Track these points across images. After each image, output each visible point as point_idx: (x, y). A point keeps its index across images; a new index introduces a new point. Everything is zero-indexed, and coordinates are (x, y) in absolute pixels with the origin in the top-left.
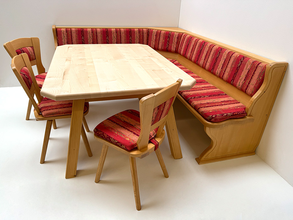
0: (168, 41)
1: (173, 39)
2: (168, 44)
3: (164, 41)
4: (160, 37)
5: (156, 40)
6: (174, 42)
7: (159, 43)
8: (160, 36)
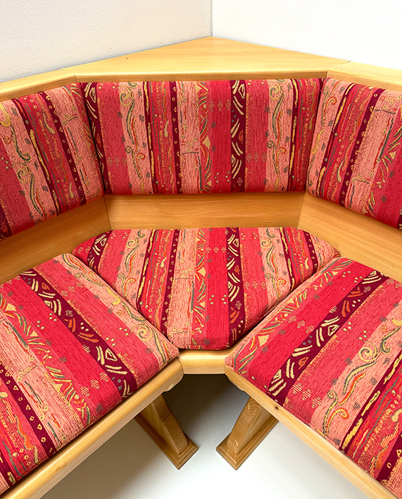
0: (235, 140)
1: (265, 124)
2: (243, 158)
3: (207, 142)
4: (175, 125)
5: (153, 147)
6: (278, 137)
7: (177, 159)
8: (175, 115)
